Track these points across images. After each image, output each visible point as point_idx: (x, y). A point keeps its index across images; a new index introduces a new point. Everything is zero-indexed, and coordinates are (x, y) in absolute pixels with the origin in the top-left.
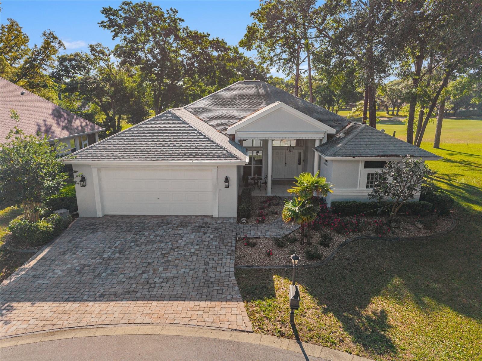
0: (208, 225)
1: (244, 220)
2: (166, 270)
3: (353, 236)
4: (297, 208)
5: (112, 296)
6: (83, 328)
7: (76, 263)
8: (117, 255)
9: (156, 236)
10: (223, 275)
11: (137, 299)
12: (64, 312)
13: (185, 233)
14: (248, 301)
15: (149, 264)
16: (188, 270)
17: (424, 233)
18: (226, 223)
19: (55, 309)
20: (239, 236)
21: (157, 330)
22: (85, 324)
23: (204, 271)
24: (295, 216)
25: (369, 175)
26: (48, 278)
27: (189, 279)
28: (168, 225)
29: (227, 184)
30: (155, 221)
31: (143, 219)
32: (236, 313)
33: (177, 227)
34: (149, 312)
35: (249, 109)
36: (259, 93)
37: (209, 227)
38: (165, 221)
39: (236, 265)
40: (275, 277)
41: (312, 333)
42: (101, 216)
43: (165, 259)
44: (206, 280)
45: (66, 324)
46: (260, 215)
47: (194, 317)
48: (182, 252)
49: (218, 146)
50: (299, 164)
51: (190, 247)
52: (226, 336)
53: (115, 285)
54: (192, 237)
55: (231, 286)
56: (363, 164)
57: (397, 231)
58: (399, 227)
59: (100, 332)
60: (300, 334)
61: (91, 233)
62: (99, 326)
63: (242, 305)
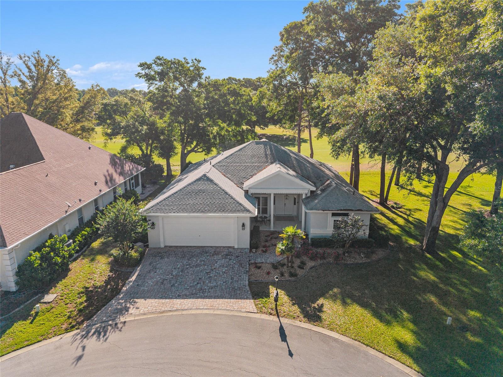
0: (231, 254)
1: (254, 250)
2: (210, 282)
3: (319, 262)
4: (284, 247)
5: (184, 296)
6: (175, 311)
7: (158, 278)
8: (181, 273)
9: (201, 261)
10: (242, 285)
11: (198, 298)
12: (163, 303)
13: (218, 260)
14: (255, 299)
15: (200, 279)
16: (222, 283)
17: (364, 260)
18: (243, 252)
19: (158, 302)
20: (251, 262)
21: (211, 312)
22: (176, 309)
23: (231, 283)
24: (283, 252)
25: (335, 221)
26: (146, 286)
27: (224, 287)
28: (207, 253)
29: (243, 227)
30: (198, 251)
31: (190, 249)
32: (249, 304)
33: (213, 255)
34: (206, 304)
35: (258, 167)
36: (266, 153)
37: (232, 255)
38: (204, 250)
39: (249, 279)
40: (270, 287)
41: (285, 313)
42: (163, 247)
43: (209, 276)
44: (233, 288)
45: (166, 309)
46: (264, 246)
47: (229, 306)
48: (217, 271)
49: (238, 203)
50: (295, 204)
51: (222, 269)
52: (245, 315)
53: (184, 291)
54: (223, 262)
55: (246, 291)
56: (331, 215)
57: (347, 258)
58: (350, 256)
59: (184, 312)
60: (280, 314)
61: (161, 259)
62: (183, 310)
63: (252, 301)
